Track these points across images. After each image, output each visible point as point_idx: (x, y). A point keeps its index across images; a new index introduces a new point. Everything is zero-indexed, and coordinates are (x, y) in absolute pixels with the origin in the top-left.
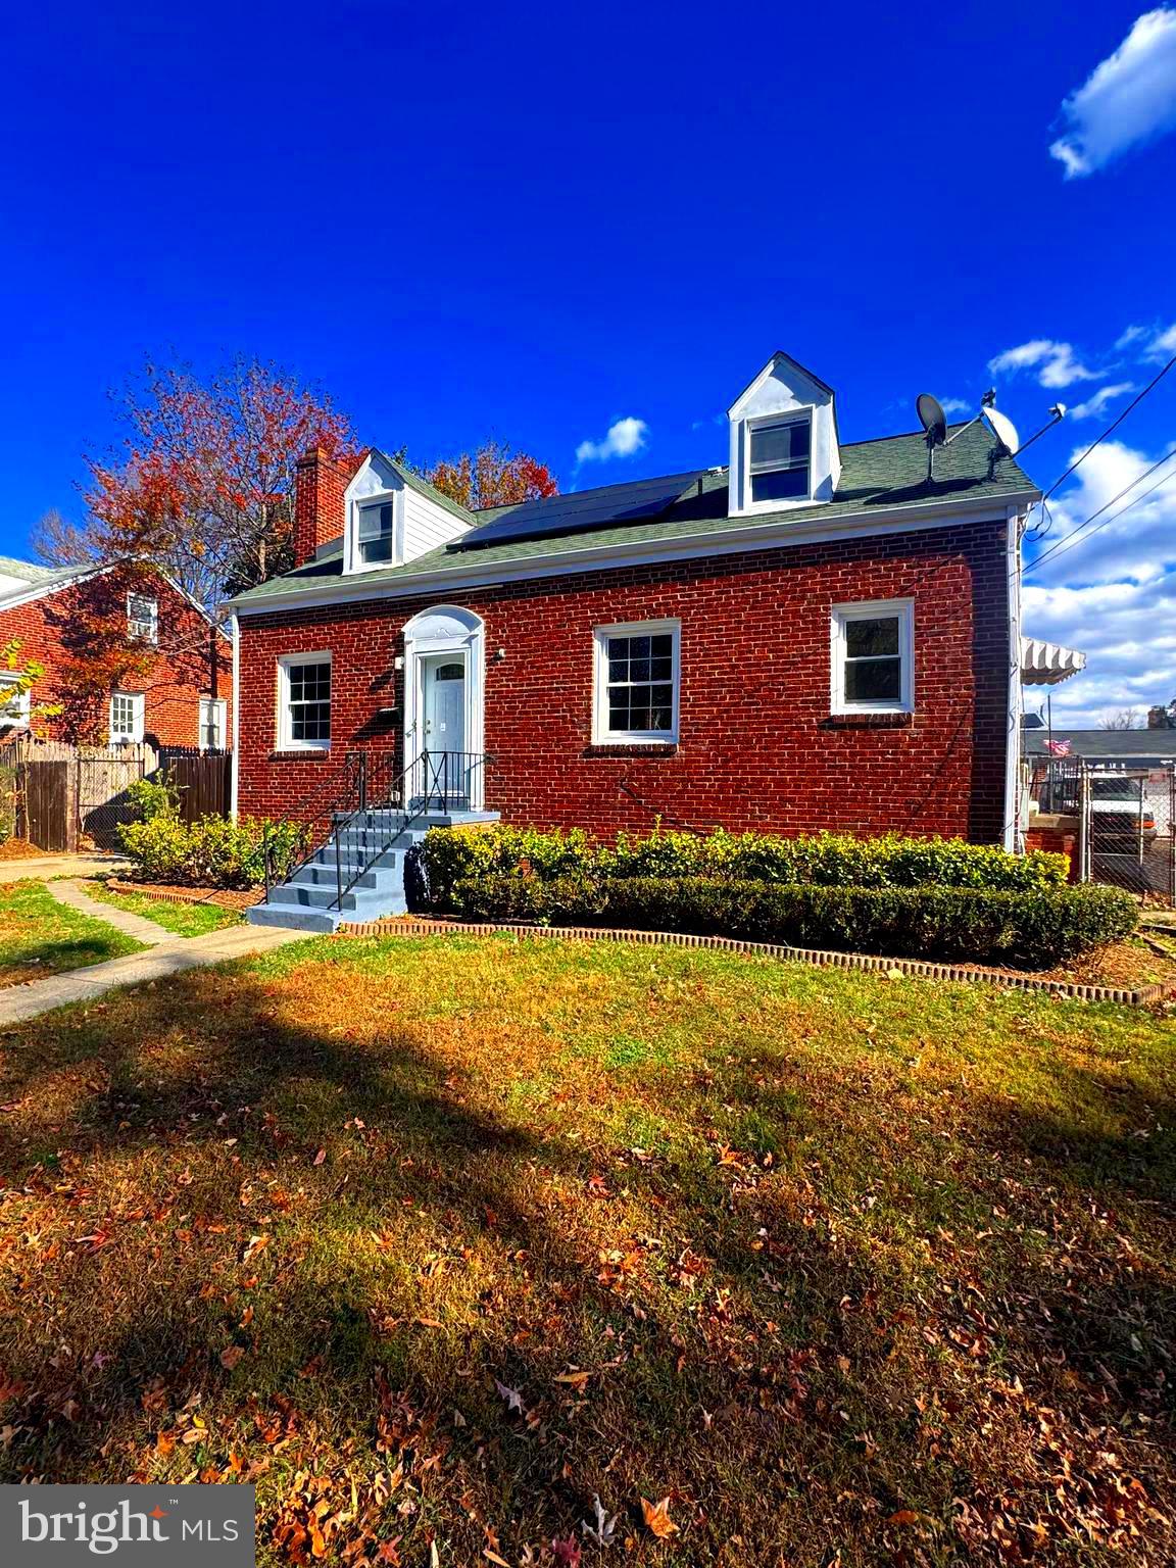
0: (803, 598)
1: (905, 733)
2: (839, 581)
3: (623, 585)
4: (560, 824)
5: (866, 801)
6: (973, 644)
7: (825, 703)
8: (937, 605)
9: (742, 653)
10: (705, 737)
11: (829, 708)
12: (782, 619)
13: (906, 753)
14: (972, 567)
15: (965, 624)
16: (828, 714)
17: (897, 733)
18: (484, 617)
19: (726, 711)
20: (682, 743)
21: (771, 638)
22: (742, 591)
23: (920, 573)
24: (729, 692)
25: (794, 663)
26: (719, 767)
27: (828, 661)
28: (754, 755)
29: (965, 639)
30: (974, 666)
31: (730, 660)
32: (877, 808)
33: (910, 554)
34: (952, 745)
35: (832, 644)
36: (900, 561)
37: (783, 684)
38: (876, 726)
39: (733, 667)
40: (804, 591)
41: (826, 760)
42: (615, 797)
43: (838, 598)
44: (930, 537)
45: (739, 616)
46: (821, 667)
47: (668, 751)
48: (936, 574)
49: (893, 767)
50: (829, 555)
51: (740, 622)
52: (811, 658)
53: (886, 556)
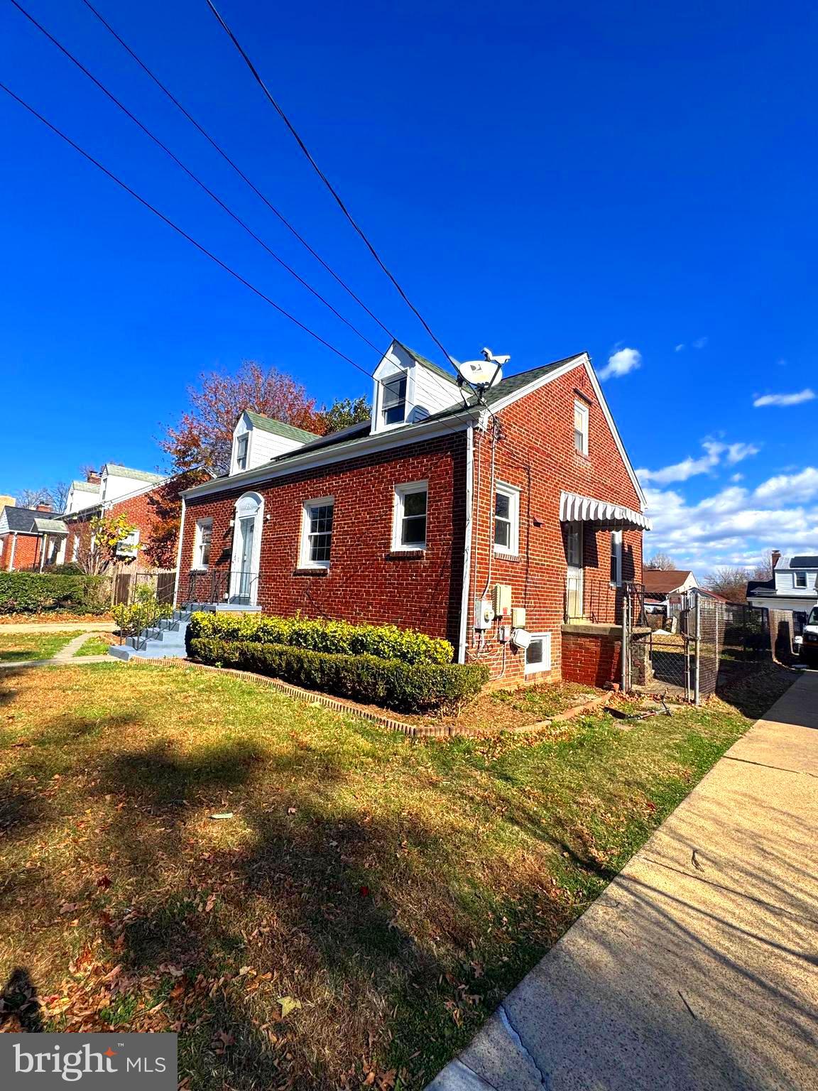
0: (382, 482)
1: (421, 563)
2: (397, 471)
3: (314, 478)
4: (282, 614)
5: (403, 605)
6: (453, 507)
7: (388, 545)
8: (438, 484)
9: (356, 515)
10: (340, 565)
11: (389, 547)
12: (374, 494)
13: (421, 576)
14: (454, 459)
15: (450, 495)
16: (389, 551)
17: (417, 563)
18: (264, 498)
19: (349, 550)
20: (331, 568)
21: (368, 506)
22: (358, 479)
23: (431, 464)
24: (350, 538)
25: (377, 521)
26: (344, 583)
27: (390, 519)
28: (358, 576)
29: (449, 504)
30: (454, 521)
31: (351, 519)
32: (407, 610)
33: (427, 453)
34: (442, 571)
35: (394, 509)
36: (423, 458)
37: (371, 533)
38: (409, 558)
39: (353, 523)
40: (383, 478)
41: (387, 580)
42: (304, 600)
43: (398, 481)
44: (437, 442)
45: (357, 493)
46: (388, 523)
47: (324, 573)
48: (439, 464)
49: (415, 585)
50: (394, 456)
51: (356, 497)
52: (384, 517)
53: (418, 454)
